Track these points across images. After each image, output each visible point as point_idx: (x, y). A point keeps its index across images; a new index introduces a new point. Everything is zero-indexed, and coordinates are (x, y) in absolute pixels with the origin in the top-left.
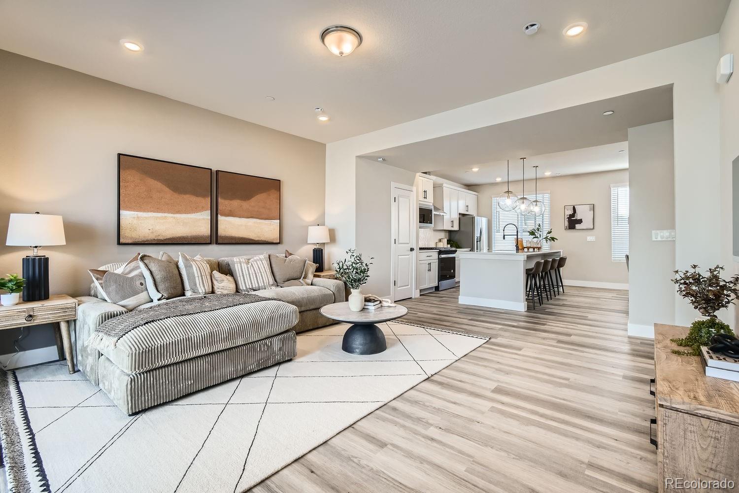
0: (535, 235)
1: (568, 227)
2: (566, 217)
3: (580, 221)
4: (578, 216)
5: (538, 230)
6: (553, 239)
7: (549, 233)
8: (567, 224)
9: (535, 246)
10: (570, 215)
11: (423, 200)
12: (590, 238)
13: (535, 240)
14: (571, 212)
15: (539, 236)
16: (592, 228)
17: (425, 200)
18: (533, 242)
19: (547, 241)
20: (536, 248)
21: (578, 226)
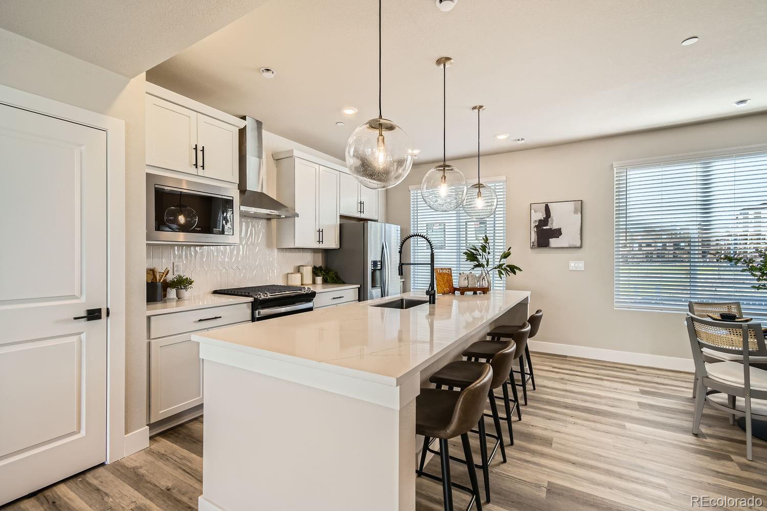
0: (478, 261)
1: (536, 244)
2: (533, 225)
3: (557, 233)
4: (554, 224)
5: (484, 248)
6: (513, 269)
7: (506, 255)
8: (534, 237)
9: (477, 285)
10: (540, 221)
11: (193, 170)
12: (576, 264)
13: (478, 272)
14: (541, 215)
15: (485, 263)
16: (579, 245)
17: (200, 171)
18: (474, 276)
19: (500, 273)
20: (479, 289)
21: (553, 242)
